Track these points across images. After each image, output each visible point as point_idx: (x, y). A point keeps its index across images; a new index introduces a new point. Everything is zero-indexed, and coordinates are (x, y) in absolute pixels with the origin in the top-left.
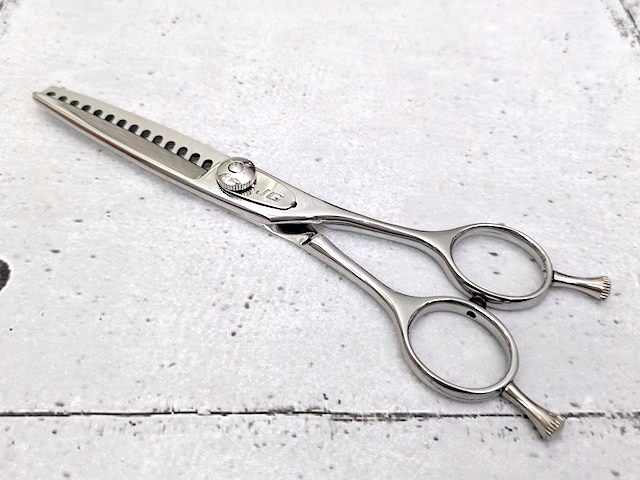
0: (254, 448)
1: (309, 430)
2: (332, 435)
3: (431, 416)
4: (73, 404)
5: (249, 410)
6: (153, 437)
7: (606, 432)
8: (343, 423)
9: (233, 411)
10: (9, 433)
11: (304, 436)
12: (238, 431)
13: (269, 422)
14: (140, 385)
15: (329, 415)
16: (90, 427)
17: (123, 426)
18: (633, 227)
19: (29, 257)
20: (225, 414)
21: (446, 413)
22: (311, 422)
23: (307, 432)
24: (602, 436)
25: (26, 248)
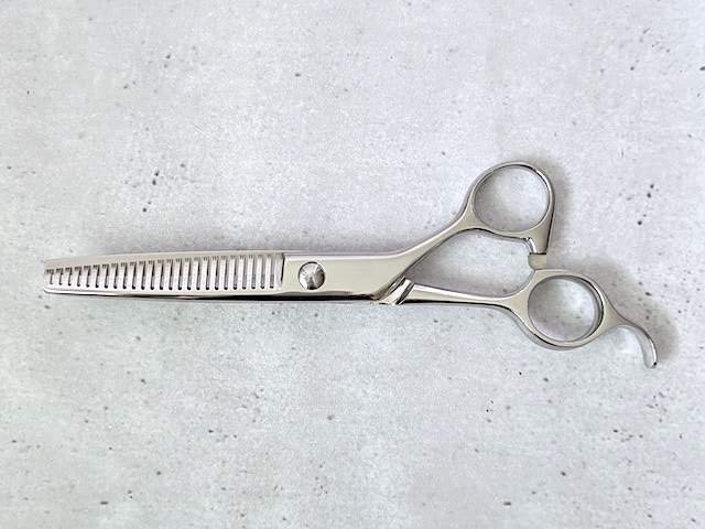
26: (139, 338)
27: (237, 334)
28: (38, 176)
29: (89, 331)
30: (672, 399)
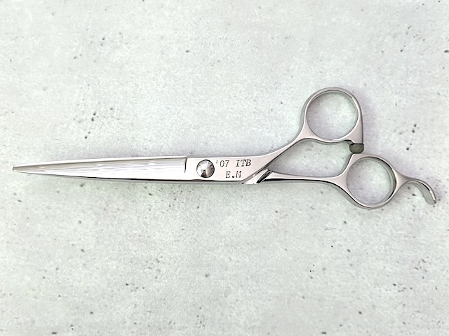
26: (80, 222)
27: (145, 220)
28: (16, 115)
29: (47, 217)
30: (430, 263)
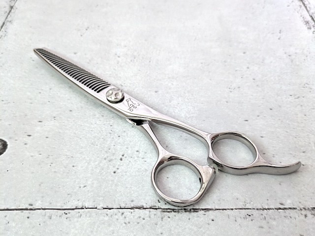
0: (124, 225)
1: (151, 216)
2: (162, 218)
3: (210, 209)
4: (37, 205)
5: (122, 207)
6: (76, 220)
7: (297, 217)
8: (167, 213)
9: (114, 207)
10: (7, 218)
11: (149, 219)
12: (117, 217)
13: (132, 213)
14: (69, 196)
15: (160, 210)
16: (45, 215)
17: (61, 215)
18: (312, 121)
19: (17, 139)
20: (110, 209)
21: (218, 208)
22: (152, 213)
23: (150, 217)
24: (295, 219)
25: (16, 134)
